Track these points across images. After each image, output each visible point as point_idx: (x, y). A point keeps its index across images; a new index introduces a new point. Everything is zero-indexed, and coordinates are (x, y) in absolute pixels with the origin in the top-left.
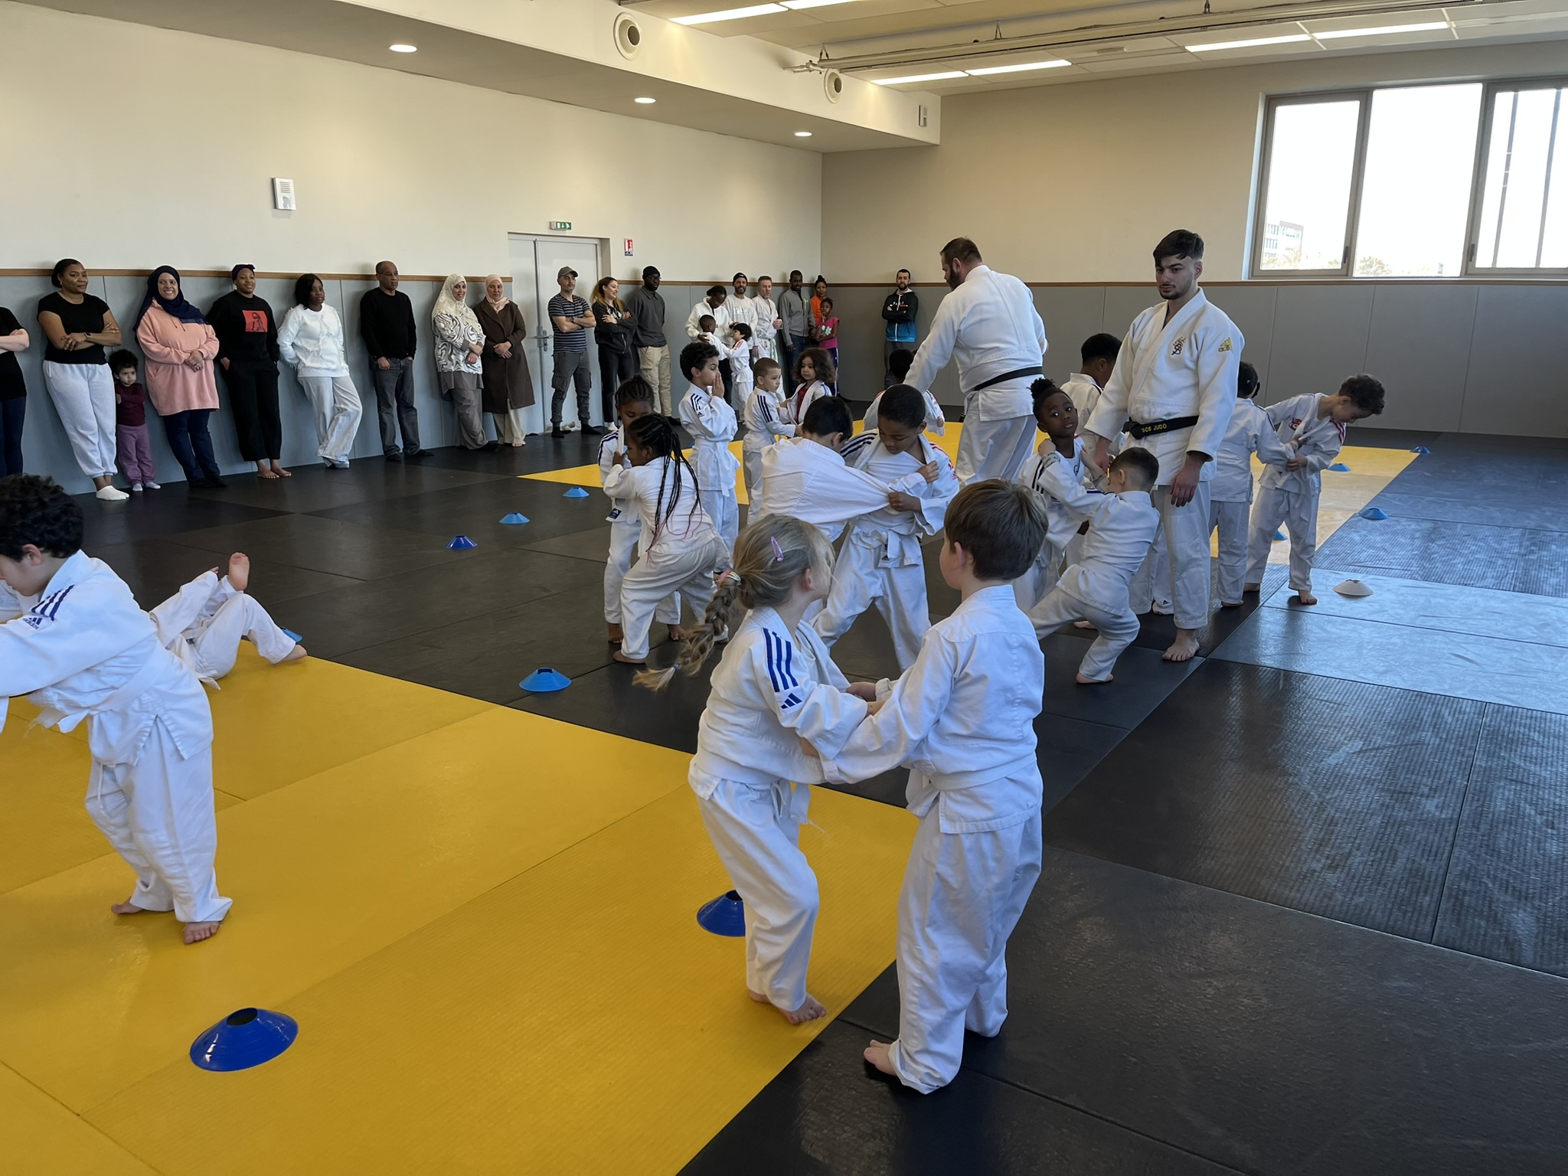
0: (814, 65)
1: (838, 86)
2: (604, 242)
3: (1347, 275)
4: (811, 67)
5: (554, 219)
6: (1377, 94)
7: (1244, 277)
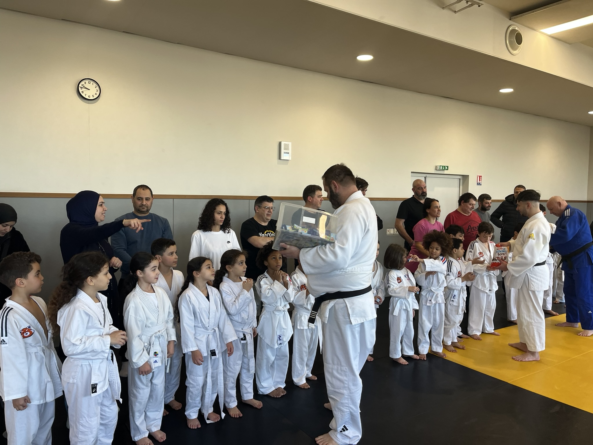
2: (465, 178)
5: (439, 164)
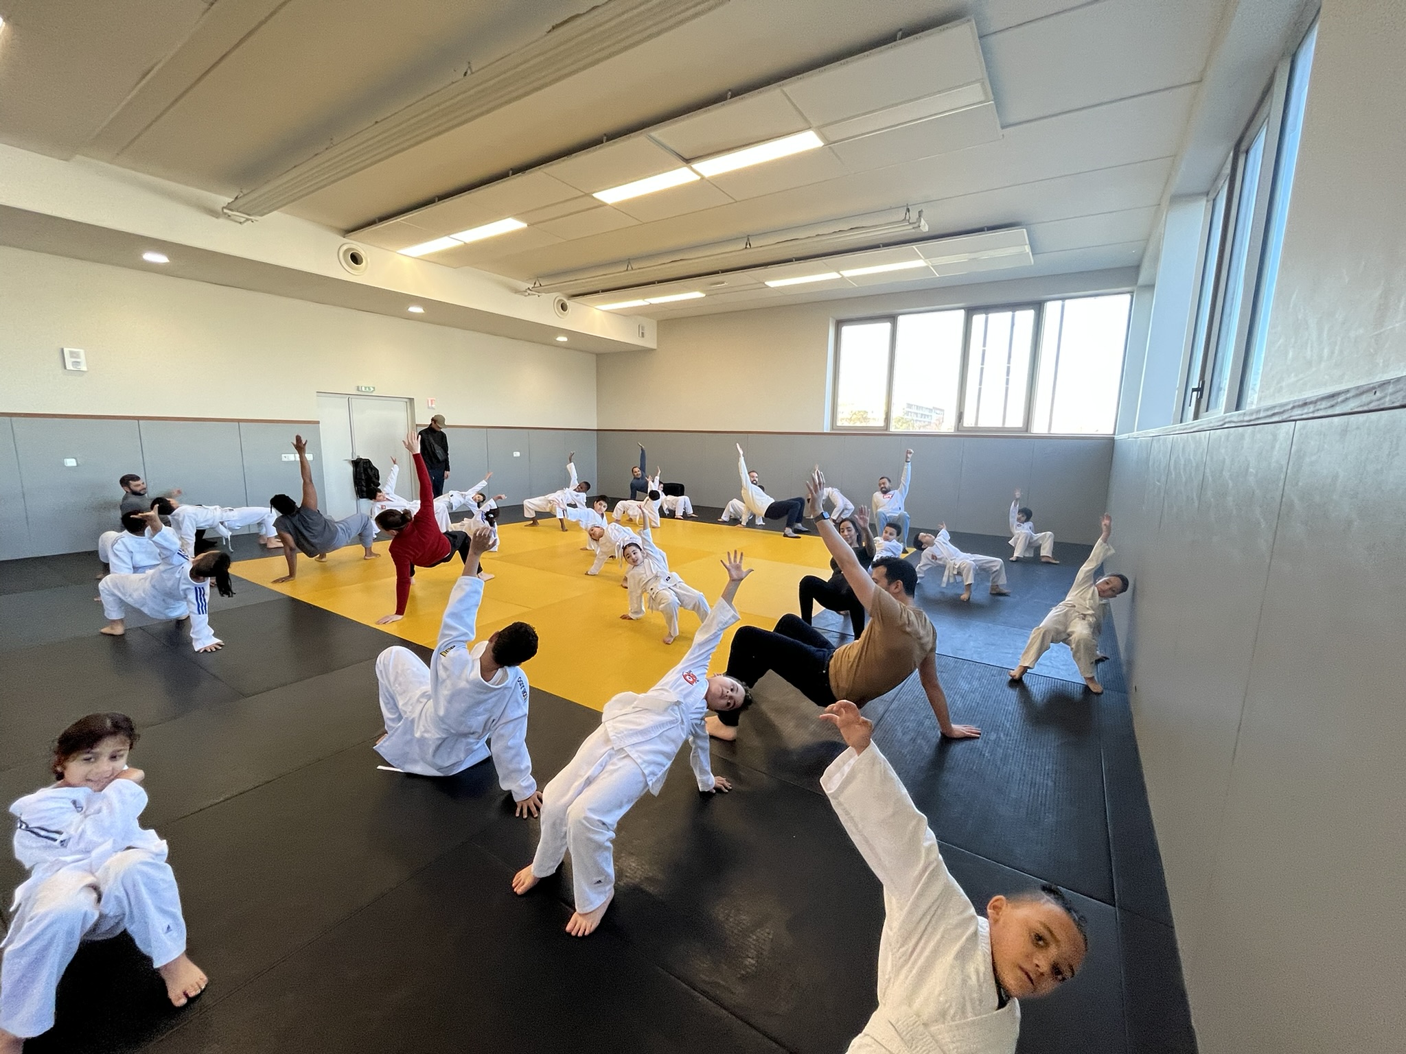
0: (531, 290)
1: (564, 307)
2: (411, 400)
3: (886, 430)
4: (529, 291)
5: (361, 385)
6: (901, 318)
7: (827, 429)
